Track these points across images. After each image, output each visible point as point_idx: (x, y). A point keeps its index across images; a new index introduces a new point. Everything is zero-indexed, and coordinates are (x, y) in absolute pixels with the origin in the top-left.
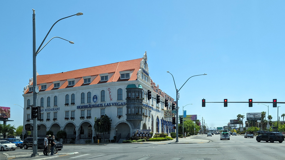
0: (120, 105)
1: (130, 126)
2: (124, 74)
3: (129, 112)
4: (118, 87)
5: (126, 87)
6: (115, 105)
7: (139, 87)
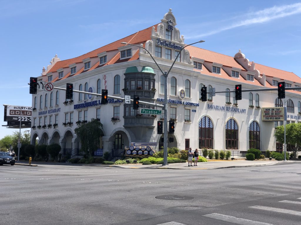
0: (116, 101)
1: (129, 136)
2: (125, 50)
3: (127, 114)
4: (115, 73)
5: (124, 72)
6: (110, 102)
7: (143, 71)
